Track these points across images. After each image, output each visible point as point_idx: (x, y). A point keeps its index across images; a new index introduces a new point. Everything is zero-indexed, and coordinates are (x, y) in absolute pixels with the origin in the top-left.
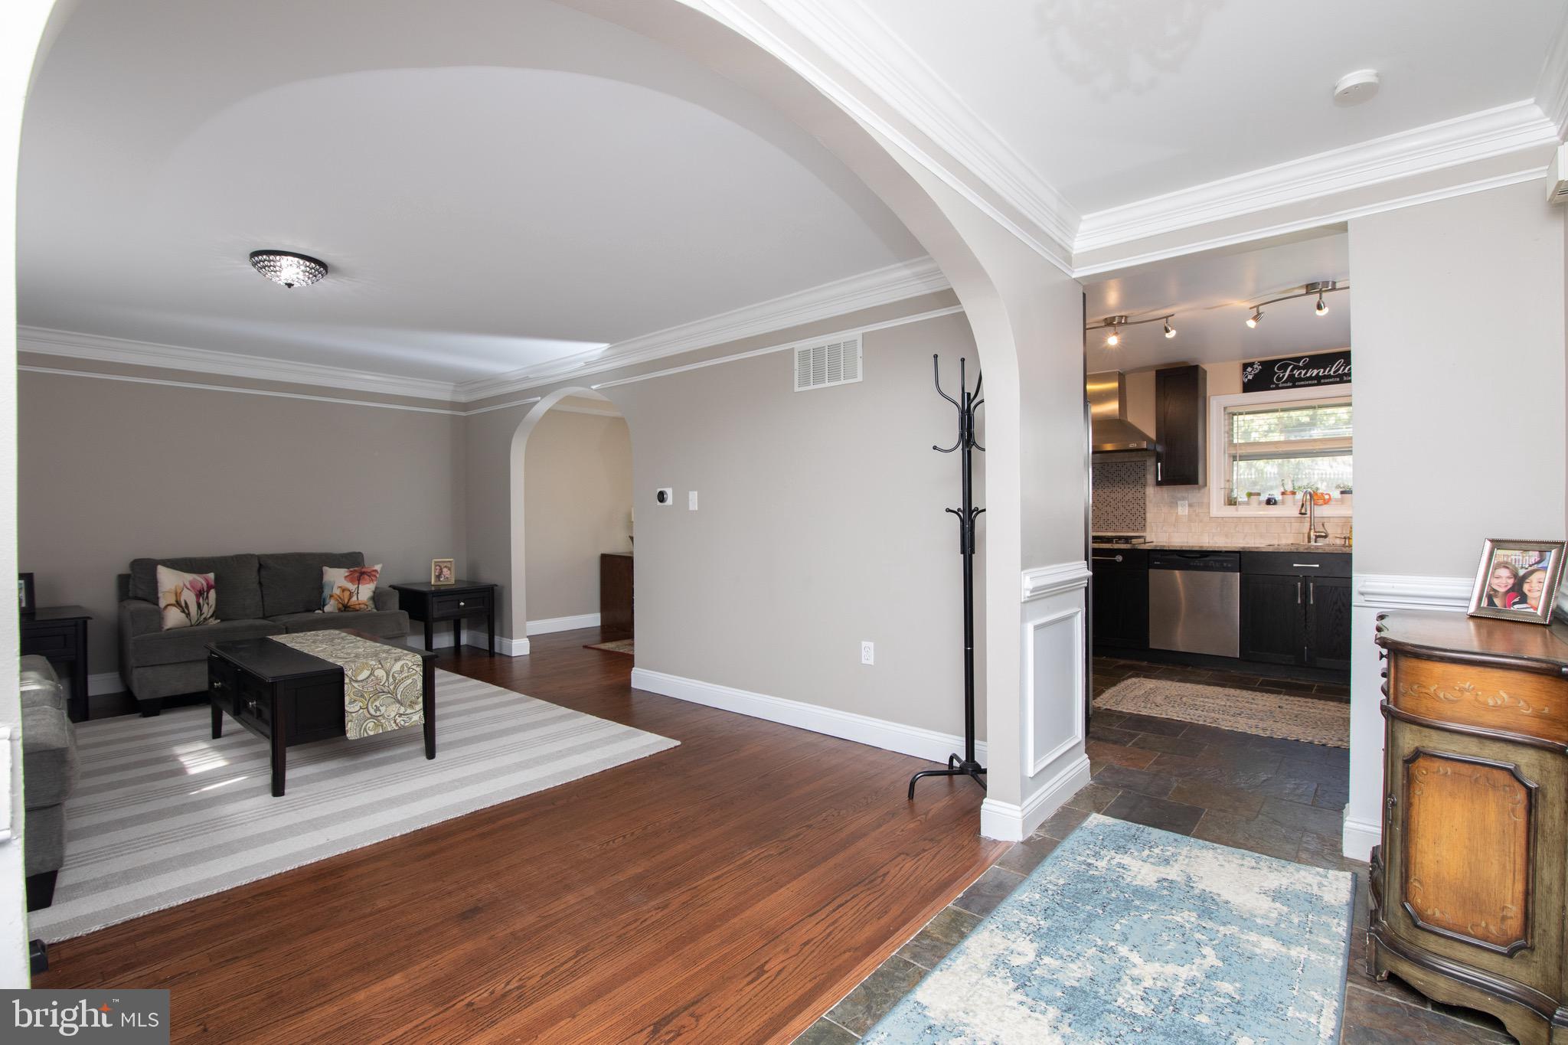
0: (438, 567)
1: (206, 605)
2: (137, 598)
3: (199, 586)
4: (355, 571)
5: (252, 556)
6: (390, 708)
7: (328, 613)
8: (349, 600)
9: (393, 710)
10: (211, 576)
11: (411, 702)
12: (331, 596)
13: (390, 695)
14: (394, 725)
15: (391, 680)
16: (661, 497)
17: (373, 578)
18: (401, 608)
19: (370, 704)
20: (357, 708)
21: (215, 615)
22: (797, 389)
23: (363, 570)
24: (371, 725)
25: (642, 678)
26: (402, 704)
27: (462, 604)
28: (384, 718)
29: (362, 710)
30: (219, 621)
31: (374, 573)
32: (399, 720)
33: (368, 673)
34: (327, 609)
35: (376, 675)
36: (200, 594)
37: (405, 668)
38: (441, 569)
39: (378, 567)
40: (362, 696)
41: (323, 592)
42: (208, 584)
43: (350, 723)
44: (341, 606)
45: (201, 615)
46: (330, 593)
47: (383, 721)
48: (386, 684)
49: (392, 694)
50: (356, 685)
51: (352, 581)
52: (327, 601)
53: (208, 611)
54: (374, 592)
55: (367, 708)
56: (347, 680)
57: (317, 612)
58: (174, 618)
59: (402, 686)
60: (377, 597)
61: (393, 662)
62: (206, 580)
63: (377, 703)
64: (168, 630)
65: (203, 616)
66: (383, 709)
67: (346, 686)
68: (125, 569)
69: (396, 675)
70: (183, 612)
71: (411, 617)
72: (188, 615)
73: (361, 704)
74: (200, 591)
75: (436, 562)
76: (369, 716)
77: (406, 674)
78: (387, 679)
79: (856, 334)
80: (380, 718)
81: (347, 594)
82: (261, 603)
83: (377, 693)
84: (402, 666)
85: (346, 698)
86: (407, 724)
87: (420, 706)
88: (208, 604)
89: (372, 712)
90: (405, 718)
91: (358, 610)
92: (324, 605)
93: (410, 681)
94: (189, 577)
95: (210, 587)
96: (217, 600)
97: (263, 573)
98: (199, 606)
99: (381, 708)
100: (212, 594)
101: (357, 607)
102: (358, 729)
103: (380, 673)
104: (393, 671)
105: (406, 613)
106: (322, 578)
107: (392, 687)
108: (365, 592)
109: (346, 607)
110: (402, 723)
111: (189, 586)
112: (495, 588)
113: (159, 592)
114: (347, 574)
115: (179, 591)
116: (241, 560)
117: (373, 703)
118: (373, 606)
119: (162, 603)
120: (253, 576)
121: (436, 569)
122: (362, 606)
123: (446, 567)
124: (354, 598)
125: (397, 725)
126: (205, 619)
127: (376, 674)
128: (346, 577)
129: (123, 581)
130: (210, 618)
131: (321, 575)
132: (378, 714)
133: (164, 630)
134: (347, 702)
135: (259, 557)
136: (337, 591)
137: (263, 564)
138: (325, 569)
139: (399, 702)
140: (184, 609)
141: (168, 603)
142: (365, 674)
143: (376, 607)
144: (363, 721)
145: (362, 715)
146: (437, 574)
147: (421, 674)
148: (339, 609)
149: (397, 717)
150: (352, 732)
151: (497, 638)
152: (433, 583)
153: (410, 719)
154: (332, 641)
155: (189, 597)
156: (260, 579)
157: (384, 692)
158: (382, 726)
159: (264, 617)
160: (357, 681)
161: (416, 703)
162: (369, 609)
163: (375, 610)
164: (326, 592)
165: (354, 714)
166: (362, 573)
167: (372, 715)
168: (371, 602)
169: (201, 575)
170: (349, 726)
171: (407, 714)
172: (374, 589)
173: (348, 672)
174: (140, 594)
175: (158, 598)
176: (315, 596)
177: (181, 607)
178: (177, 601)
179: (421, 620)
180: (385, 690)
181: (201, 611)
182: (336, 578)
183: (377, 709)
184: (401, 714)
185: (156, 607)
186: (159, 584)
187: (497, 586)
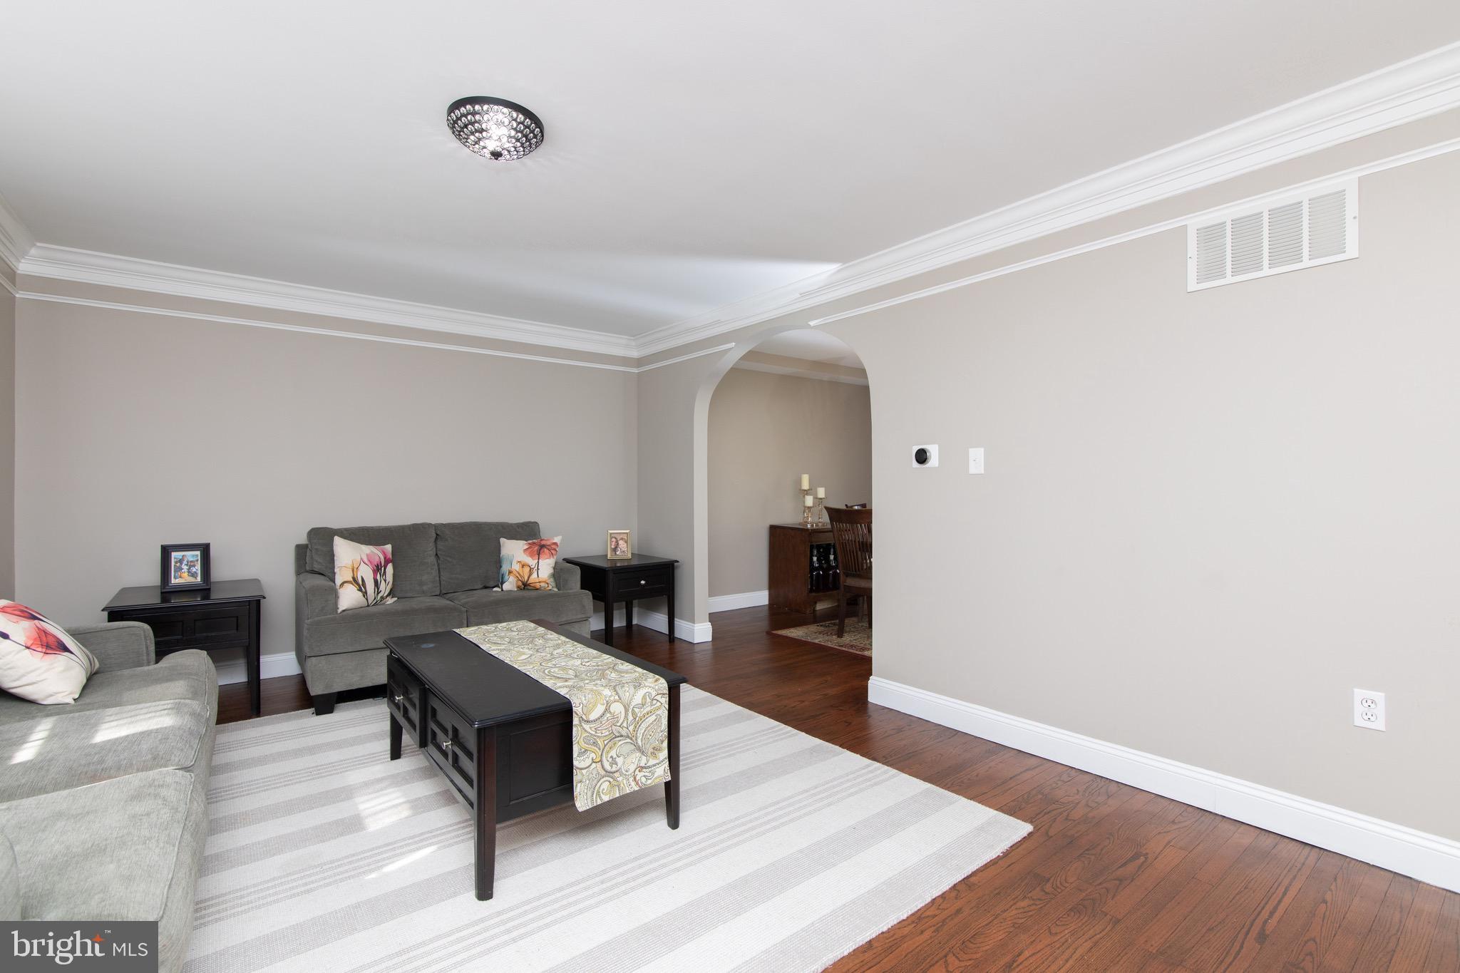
0: (614, 540)
1: (383, 581)
2: (313, 572)
3: (376, 561)
4: (534, 543)
5: (430, 525)
6: (629, 760)
7: (508, 591)
8: (529, 578)
9: (635, 760)
10: (389, 547)
11: (654, 749)
12: (510, 572)
13: (628, 740)
14: (633, 784)
15: (630, 718)
16: (922, 457)
17: (553, 552)
18: (582, 588)
19: (604, 755)
20: (588, 762)
21: (391, 593)
22: (1192, 285)
23: (543, 543)
24: (605, 786)
25: (881, 691)
26: (643, 753)
27: (643, 582)
28: (621, 774)
29: (594, 765)
30: (396, 599)
31: (553, 546)
32: (639, 775)
33: (603, 708)
34: (506, 586)
35: (612, 711)
36: (378, 569)
37: (648, 700)
38: (617, 542)
39: (557, 540)
40: (595, 744)
41: (501, 567)
42: (385, 558)
43: (579, 785)
44: (520, 583)
45: (378, 593)
46: (509, 568)
47: (620, 779)
48: (625, 725)
49: (631, 738)
50: (587, 727)
51: (531, 555)
52: (506, 577)
53: (385, 588)
54: (554, 568)
55: (601, 761)
56: (576, 721)
57: (495, 589)
58: (349, 598)
59: (644, 726)
60: (557, 574)
61: (632, 690)
62: (384, 553)
63: (613, 753)
64: (344, 611)
65: (380, 595)
66: (619, 761)
67: (574, 729)
68: (303, 540)
69: (636, 710)
70: (360, 590)
71: (594, 598)
72: (365, 594)
73: (593, 755)
74: (377, 566)
75: (611, 534)
76: (603, 773)
77: (649, 709)
78: (626, 716)
79: (1346, 181)
80: (616, 775)
81: (527, 570)
82: (438, 579)
83: (614, 737)
84: (644, 697)
85: (574, 746)
86: (649, 782)
87: (665, 753)
88: (385, 581)
89: (608, 767)
90: (646, 772)
91: (537, 589)
92: (502, 583)
93: (653, 717)
94: (367, 550)
95: (387, 562)
96: (394, 576)
97: (440, 546)
98: (377, 584)
99: (618, 759)
100: (390, 568)
101: (538, 585)
102: (589, 794)
103: (617, 708)
104: (633, 704)
105: (590, 593)
106: (500, 550)
107: (631, 728)
108: (544, 570)
109: (525, 586)
110: (644, 780)
111: (366, 561)
112: (675, 564)
113: (336, 567)
114: (526, 547)
115: (356, 566)
116: (417, 530)
117: (608, 752)
118: (553, 584)
119: (339, 581)
120: (430, 548)
121: (611, 542)
122: (543, 584)
123: (622, 539)
124: (534, 575)
125: (637, 784)
126: (382, 598)
127: (612, 709)
128: (525, 550)
129: (301, 551)
130: (387, 596)
131: (498, 548)
132: (614, 769)
133: (339, 611)
134: (575, 755)
135: (437, 527)
136: (516, 567)
137: (440, 533)
138: (502, 540)
139: (639, 749)
140: (361, 587)
141: (346, 580)
142: (600, 709)
143: (558, 586)
144: (595, 781)
145: (595, 772)
146: (613, 547)
147: (667, 706)
148: (518, 587)
149: (637, 772)
150: (583, 801)
151: (678, 622)
152: (609, 557)
153: (653, 774)
154: (532, 642)
155: (366, 573)
156: (436, 551)
157: (622, 736)
158: (619, 786)
159: (441, 595)
160: (588, 722)
161: (660, 750)
162: (550, 588)
163: (556, 590)
164: (505, 568)
165: (584, 771)
166: (542, 547)
167: (606, 771)
168: (552, 580)
169: (376, 547)
170: (578, 789)
171: (649, 767)
172: (554, 565)
173: (577, 709)
174: (317, 567)
175: (334, 573)
176: (493, 571)
177: (358, 584)
178: (354, 578)
179: (602, 601)
180: (624, 733)
181: (378, 589)
182: (514, 551)
183: (614, 762)
184: (642, 767)
185: (331, 583)
186: (335, 558)
187: (678, 562)
